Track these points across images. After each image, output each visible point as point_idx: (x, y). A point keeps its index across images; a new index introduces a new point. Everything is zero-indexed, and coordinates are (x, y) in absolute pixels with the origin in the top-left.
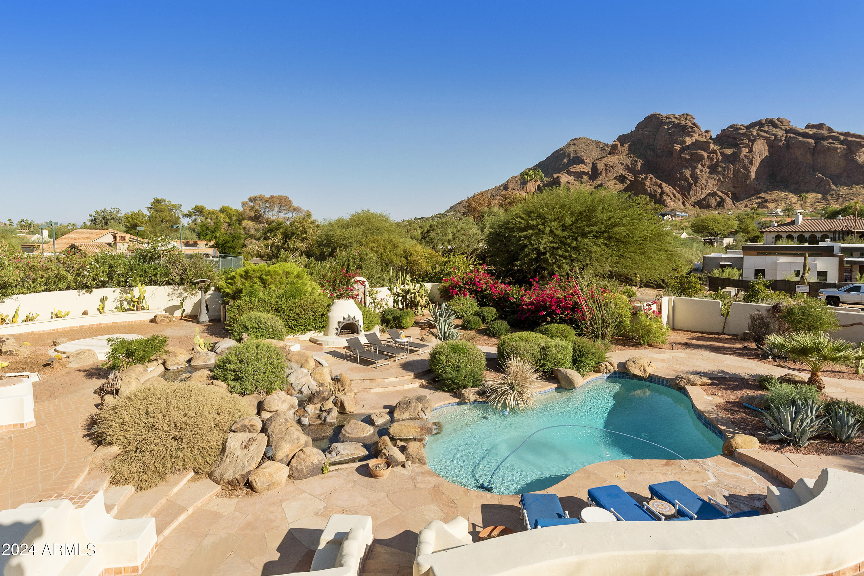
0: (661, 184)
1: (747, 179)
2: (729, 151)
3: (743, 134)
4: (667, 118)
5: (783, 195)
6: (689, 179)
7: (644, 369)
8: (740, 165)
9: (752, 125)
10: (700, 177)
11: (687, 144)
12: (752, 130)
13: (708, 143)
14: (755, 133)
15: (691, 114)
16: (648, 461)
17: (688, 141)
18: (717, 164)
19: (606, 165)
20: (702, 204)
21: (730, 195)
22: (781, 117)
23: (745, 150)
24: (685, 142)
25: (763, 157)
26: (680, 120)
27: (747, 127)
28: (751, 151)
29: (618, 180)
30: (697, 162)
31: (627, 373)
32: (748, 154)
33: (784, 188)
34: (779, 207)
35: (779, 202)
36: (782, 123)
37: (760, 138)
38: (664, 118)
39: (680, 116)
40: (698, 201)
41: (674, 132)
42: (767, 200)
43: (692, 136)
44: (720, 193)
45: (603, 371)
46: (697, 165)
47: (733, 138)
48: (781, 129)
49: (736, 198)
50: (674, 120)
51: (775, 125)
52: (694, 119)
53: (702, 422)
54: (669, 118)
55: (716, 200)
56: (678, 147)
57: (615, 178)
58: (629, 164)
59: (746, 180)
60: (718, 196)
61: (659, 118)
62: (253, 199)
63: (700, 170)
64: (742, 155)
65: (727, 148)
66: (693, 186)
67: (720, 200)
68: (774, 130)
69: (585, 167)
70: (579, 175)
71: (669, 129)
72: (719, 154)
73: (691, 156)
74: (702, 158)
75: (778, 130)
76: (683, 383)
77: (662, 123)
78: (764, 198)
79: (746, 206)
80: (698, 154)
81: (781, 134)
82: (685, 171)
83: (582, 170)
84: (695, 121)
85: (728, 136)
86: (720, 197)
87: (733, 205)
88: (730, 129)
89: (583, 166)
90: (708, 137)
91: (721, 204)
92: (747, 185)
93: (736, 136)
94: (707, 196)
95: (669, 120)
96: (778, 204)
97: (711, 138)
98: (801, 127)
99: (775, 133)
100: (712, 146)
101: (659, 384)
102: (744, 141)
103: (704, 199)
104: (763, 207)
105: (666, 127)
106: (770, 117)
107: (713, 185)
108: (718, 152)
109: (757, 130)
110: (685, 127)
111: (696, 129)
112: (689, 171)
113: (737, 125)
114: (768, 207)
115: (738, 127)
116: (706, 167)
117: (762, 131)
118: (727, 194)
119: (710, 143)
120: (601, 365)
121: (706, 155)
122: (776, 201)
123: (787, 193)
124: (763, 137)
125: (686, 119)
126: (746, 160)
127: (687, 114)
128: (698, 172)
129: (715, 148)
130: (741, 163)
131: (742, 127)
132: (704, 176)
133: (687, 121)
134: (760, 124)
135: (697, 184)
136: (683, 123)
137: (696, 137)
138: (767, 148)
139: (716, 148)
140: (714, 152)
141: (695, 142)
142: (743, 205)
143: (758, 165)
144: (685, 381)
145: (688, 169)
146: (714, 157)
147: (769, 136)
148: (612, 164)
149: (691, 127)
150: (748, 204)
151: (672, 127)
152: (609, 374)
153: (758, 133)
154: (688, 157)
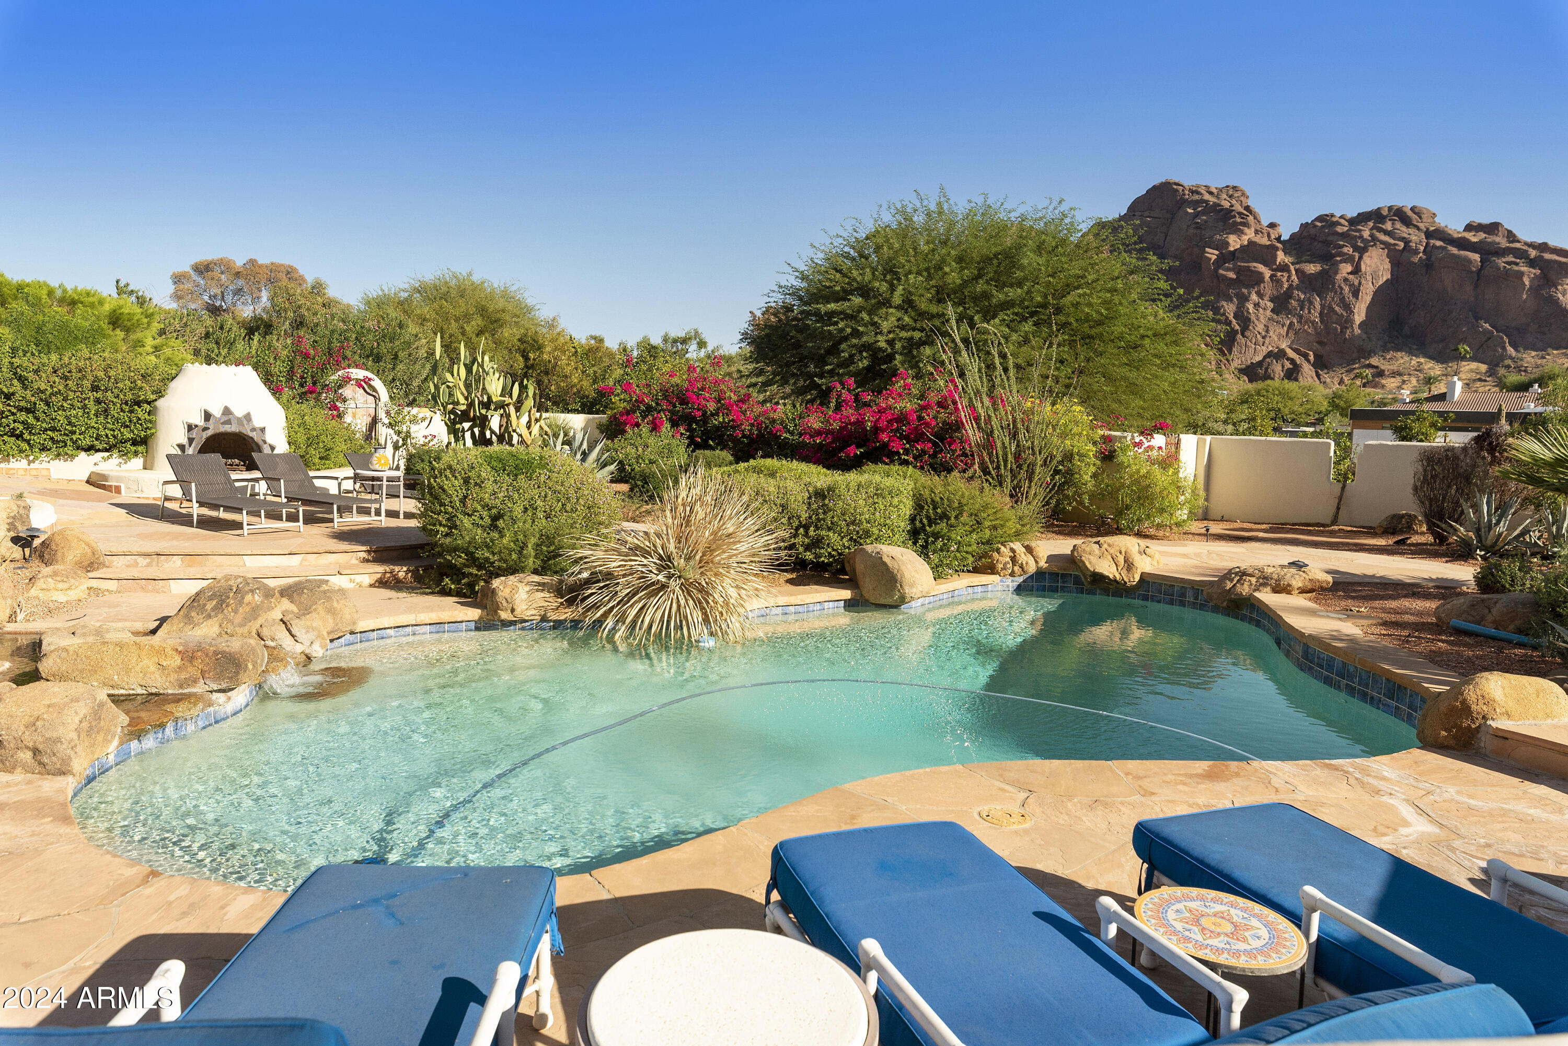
1: (1347, 328)
2: (1312, 268)
3: (1344, 236)
4: (1193, 192)
5: (1413, 362)
6: (1231, 321)
7: (1126, 560)
8: (1333, 299)
9: (1363, 218)
10: (1253, 317)
11: (1232, 249)
12: (1360, 227)
13: (1272, 249)
14: (1366, 234)
15: (1242, 186)
16: (1133, 765)
17: (1234, 242)
18: (1288, 295)
20: (1255, 374)
21: (1312, 358)
22: (1419, 204)
23: (1346, 268)
24: (1228, 244)
25: (1380, 283)
26: (1218, 198)
27: (1353, 222)
28: (1356, 271)
30: (1250, 286)
31: (1076, 577)
32: (1351, 277)
33: (1417, 349)
34: (1404, 386)
35: (1406, 378)
36: (1420, 218)
37: (1375, 244)
38: (1187, 192)
39: (1221, 190)
40: (1248, 367)
41: (1206, 222)
42: (1384, 371)
43: (1242, 232)
44: (1291, 354)
45: (1004, 568)
46: (1250, 293)
47: (1323, 242)
48: (1418, 229)
49: (1321, 364)
50: (1207, 197)
51: (1406, 221)
52: (1247, 197)
53: (1318, 677)
54: (1198, 193)
55: (1283, 367)
56: (1212, 254)
59: (1344, 328)
60: (1288, 359)
61: (1177, 190)
62: (203, 269)
63: (1255, 305)
64: (1338, 277)
65: (1310, 262)
66: (1239, 336)
67: (1291, 366)
68: (1403, 231)
71: (1196, 215)
72: (1294, 272)
73: (1237, 273)
74: (1259, 278)
75: (1411, 231)
76: (1246, 586)
77: (1184, 203)
78: (1377, 367)
79: (1341, 382)
80: (1252, 271)
81: (1416, 238)
82: (1224, 303)
84: (1250, 203)
85: (1313, 238)
86: (1292, 361)
87: (1316, 379)
88: (1319, 224)
90: (1273, 237)
91: (1292, 374)
92: (1345, 339)
93: (1330, 238)
94: (1265, 357)
95: (1196, 197)
96: (1404, 382)
97: (1278, 239)
98: (1455, 225)
99: (1406, 236)
100: (1281, 256)
101: (1171, 603)
102: (1345, 250)
103: (1260, 363)
104: (1375, 386)
105: (1190, 211)
106: (1398, 203)
107: (1279, 336)
108: (1292, 268)
109: (1371, 229)
110: (1227, 214)
111: (1251, 218)
112: (1232, 305)
113: (1332, 216)
114: (1383, 386)
115: (1334, 219)
116: (1266, 298)
117: (1380, 230)
118: (1305, 356)
119: (1277, 249)
120: (998, 550)
121: (1267, 273)
122: (1400, 374)
123: (1422, 360)
124: (1382, 242)
125: (1231, 197)
126: (1346, 289)
127: (1234, 188)
128: (1251, 307)
129: (1286, 261)
130: (1336, 293)
131: (1342, 221)
132: (1262, 317)
133: (1234, 202)
134: (1376, 216)
135: (1247, 333)
136: (1226, 205)
137: (1249, 235)
138: (1388, 266)
139: (1288, 260)
140: (1284, 268)
141: (1248, 246)
142: (1336, 380)
143: (1368, 299)
144: (1253, 580)
145: (1231, 301)
146: (1284, 280)
147: (1392, 241)
149: (1240, 214)
150: (1346, 379)
151: (1203, 213)
152: (1021, 579)
153: (1372, 235)
154: (1232, 275)
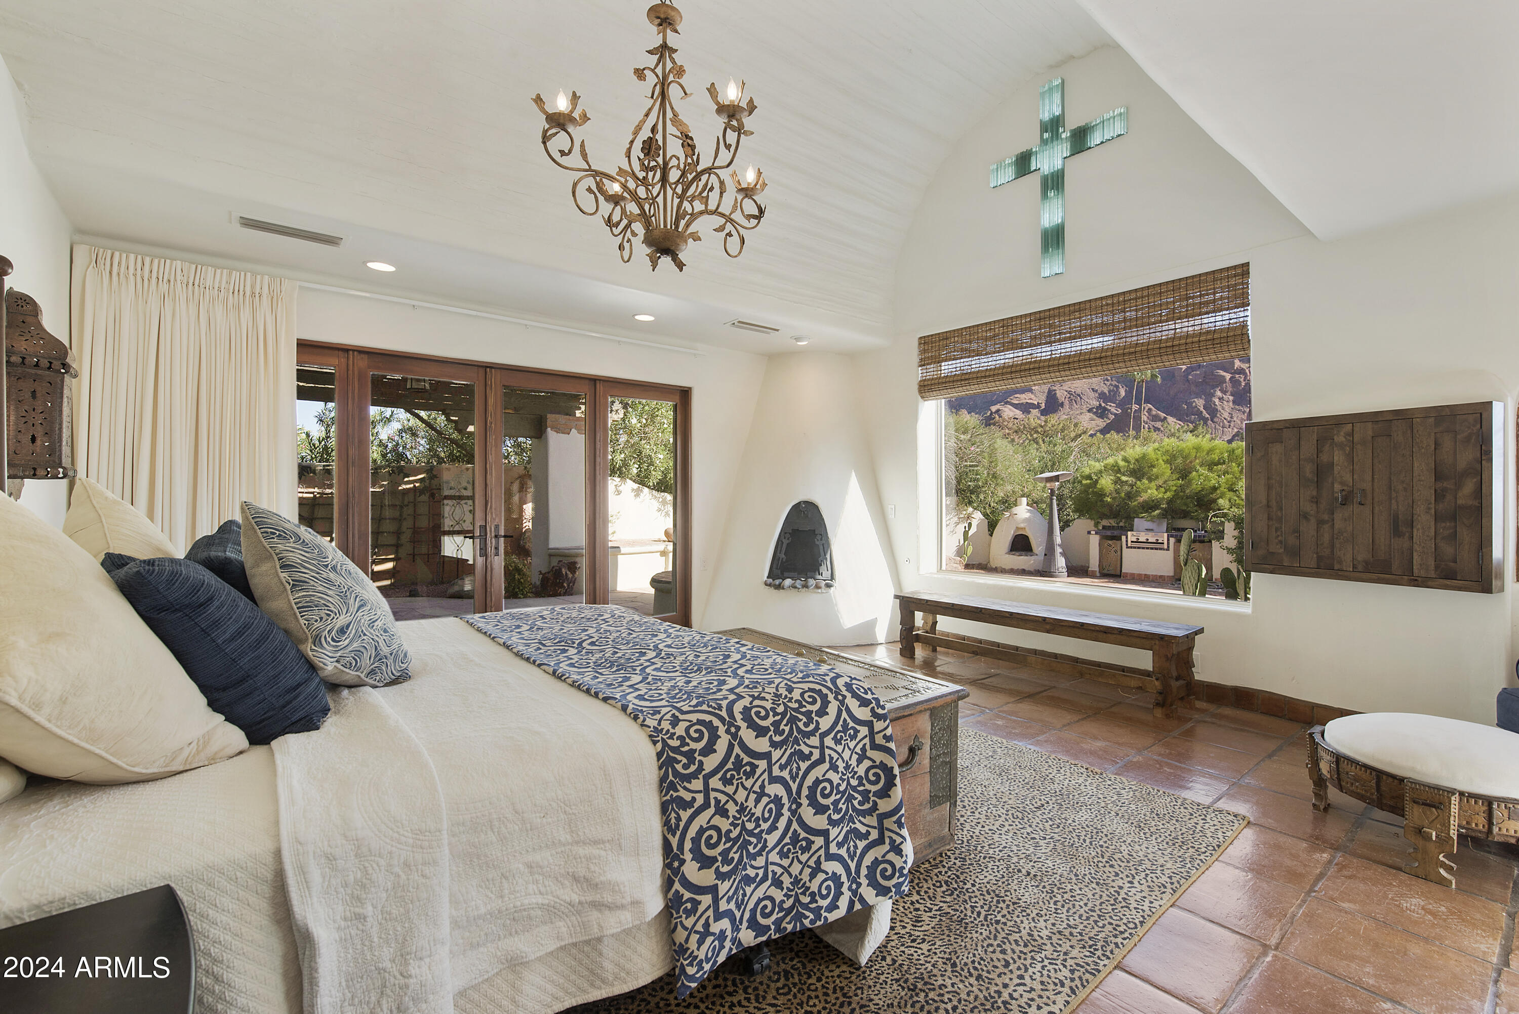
0: (1165, 418)
10: (1219, 408)
19: (1069, 392)
29: (1095, 413)
57: (1090, 411)
58: (1106, 391)
63: (1220, 399)
66: (1210, 422)
69: (1033, 396)
70: (1026, 408)
74: (1222, 380)
80: (1216, 376)
83: (1029, 401)
89: (1030, 395)
116: (1229, 393)
121: (1228, 376)
132: (1226, 407)
146: (1242, 380)
148: (1079, 391)
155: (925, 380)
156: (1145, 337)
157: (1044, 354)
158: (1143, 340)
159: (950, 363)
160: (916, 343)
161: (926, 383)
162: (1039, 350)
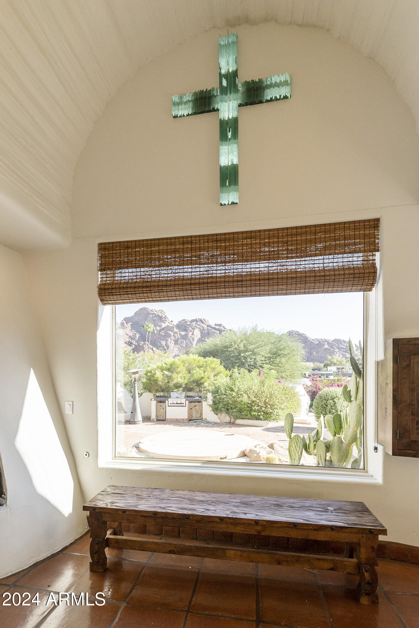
155: (105, 284)
156: (301, 267)
157: (219, 272)
158: (301, 268)
159: (130, 270)
160: (96, 249)
161: (106, 287)
162: (215, 268)
